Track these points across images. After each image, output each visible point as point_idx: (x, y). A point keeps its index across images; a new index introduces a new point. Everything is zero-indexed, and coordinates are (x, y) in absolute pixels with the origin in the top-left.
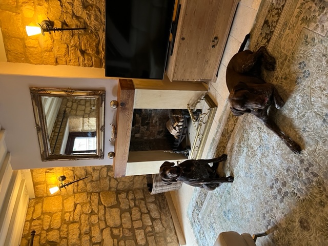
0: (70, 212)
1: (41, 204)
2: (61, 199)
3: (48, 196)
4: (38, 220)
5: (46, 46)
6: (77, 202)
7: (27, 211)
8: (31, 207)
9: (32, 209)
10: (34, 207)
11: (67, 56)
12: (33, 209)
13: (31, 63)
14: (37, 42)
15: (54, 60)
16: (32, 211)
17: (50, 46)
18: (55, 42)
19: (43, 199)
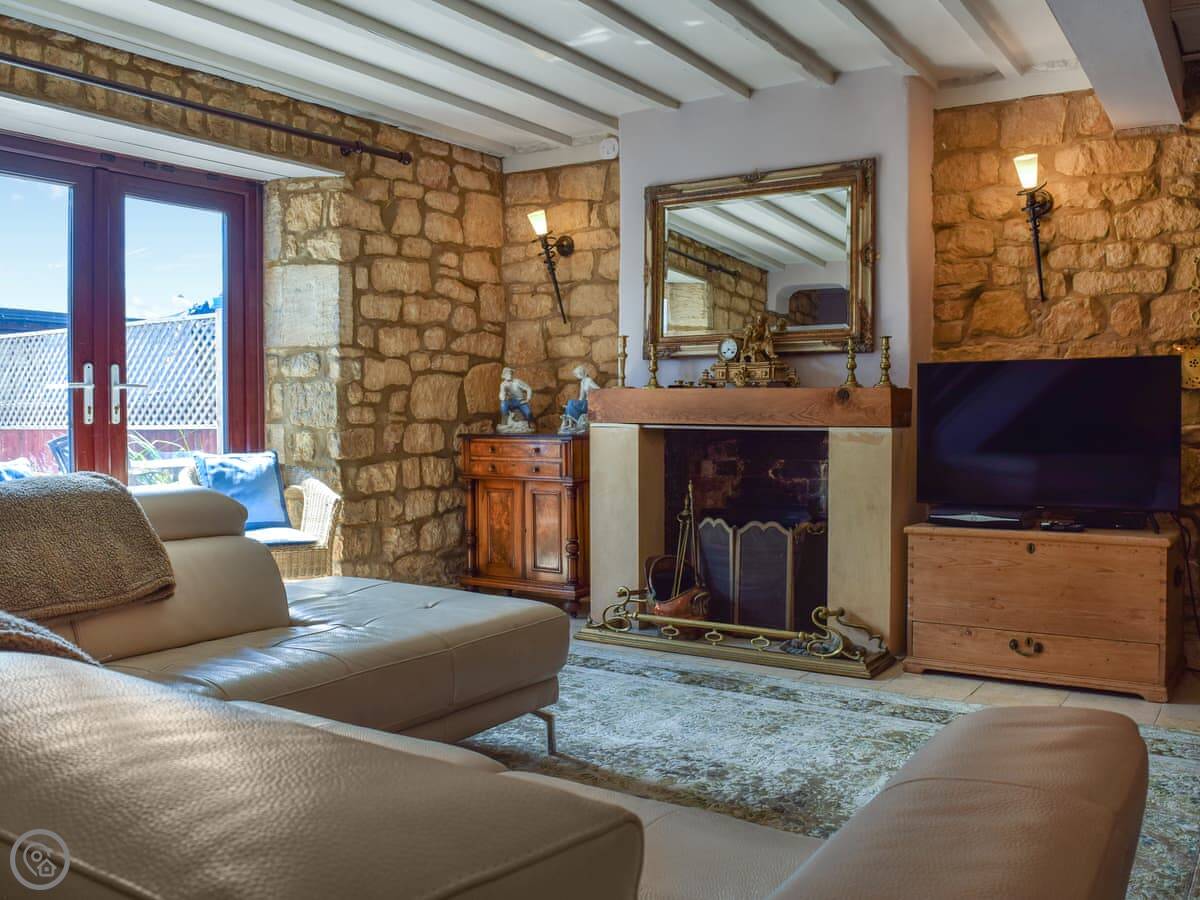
0: (459, 268)
1: (488, 188)
2: (495, 243)
3: (505, 208)
4: (450, 178)
5: (984, 201)
6: (482, 292)
7: (472, 151)
8: (483, 161)
9: (478, 164)
10: (483, 169)
11: (962, 253)
12: (478, 167)
13: (935, 165)
14: (992, 181)
15: (946, 219)
16: (474, 165)
17: (984, 211)
18: (997, 224)
19: (498, 196)
